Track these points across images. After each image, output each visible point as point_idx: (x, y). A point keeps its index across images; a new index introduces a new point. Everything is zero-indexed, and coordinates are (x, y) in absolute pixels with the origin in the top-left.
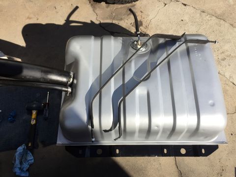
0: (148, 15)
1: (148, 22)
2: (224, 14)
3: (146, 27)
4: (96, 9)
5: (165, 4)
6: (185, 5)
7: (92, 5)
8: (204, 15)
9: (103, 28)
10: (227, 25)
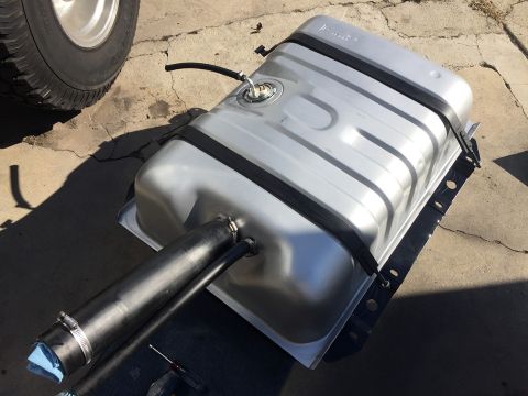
0: (160, 85)
1: (172, 93)
2: (257, 7)
3: (179, 102)
4: (57, 144)
5: (166, 52)
6: (195, 33)
7: (40, 145)
8: (235, 26)
9: (110, 159)
10: (278, 16)
